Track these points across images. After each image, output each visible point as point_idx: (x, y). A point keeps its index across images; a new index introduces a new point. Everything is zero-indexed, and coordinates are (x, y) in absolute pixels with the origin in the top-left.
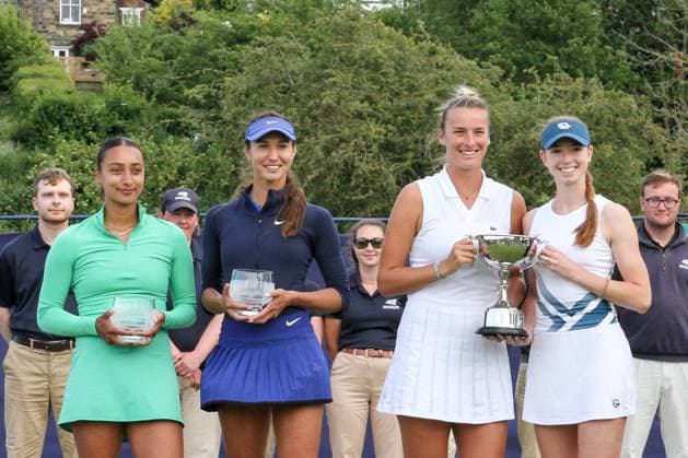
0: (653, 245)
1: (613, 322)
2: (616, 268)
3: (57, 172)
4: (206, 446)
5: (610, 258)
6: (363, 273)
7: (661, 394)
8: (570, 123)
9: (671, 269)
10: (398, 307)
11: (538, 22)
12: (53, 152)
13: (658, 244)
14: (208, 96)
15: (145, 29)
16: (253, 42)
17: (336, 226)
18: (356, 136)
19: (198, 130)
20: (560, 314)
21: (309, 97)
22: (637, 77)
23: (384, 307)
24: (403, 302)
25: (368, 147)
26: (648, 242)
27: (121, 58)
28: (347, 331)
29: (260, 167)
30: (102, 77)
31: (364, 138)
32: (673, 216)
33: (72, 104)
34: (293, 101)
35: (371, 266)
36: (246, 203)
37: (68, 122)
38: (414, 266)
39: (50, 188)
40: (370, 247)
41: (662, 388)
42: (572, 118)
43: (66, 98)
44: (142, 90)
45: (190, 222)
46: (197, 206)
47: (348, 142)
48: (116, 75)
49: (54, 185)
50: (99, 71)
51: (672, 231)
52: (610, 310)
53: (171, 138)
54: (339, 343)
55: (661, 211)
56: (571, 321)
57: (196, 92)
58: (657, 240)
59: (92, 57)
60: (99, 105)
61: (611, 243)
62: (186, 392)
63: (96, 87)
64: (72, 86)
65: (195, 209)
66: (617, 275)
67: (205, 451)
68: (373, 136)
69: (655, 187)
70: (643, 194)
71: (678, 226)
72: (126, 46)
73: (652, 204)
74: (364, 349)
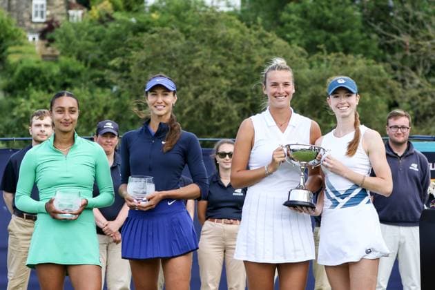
0: (394, 155)
1: (369, 202)
2: (372, 170)
3: (44, 112)
4: (122, 278)
5: (368, 163)
6: (222, 173)
7: (399, 246)
8: (344, 79)
9: (404, 169)
10: (242, 194)
11: (321, 18)
12: (28, 98)
13: (396, 154)
14: (123, 64)
15: (84, 23)
16: (150, 31)
17: (199, 143)
18: (213, 87)
19: (116, 84)
20: (336, 198)
21: (184, 64)
22: (381, 52)
23: (234, 194)
24: (245, 191)
25: (221, 93)
26: (390, 153)
27: (69, 40)
28: (211, 208)
29: (153, 107)
30: (58, 53)
31: (218, 88)
32: (406, 137)
33: (40, 68)
34: (174, 66)
35: (227, 169)
36: (146, 130)
37: (37, 80)
38: (251, 169)
39: (39, 122)
40: (227, 157)
41: (400, 242)
42: (346, 77)
43: (36, 66)
44: (81, 60)
45: (113, 141)
46: (117, 131)
47: (208, 90)
48: (66, 51)
49: (42, 119)
50: (55, 49)
51: (405, 146)
52: (367, 195)
53: (99, 90)
54: (206, 215)
55: (399, 134)
56: (342, 202)
57: (115, 62)
58: (396, 152)
59: (52, 41)
60: (56, 70)
61: (368, 154)
62: (110, 246)
63: (54, 58)
64: (39, 58)
65: (116, 133)
66: (373, 174)
67: (122, 281)
68: (224, 86)
69: (395, 119)
70: (388, 124)
71: (409, 144)
72: (72, 33)
73: (394, 130)
74: (221, 219)
